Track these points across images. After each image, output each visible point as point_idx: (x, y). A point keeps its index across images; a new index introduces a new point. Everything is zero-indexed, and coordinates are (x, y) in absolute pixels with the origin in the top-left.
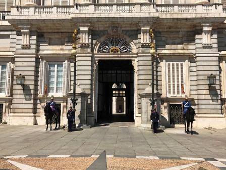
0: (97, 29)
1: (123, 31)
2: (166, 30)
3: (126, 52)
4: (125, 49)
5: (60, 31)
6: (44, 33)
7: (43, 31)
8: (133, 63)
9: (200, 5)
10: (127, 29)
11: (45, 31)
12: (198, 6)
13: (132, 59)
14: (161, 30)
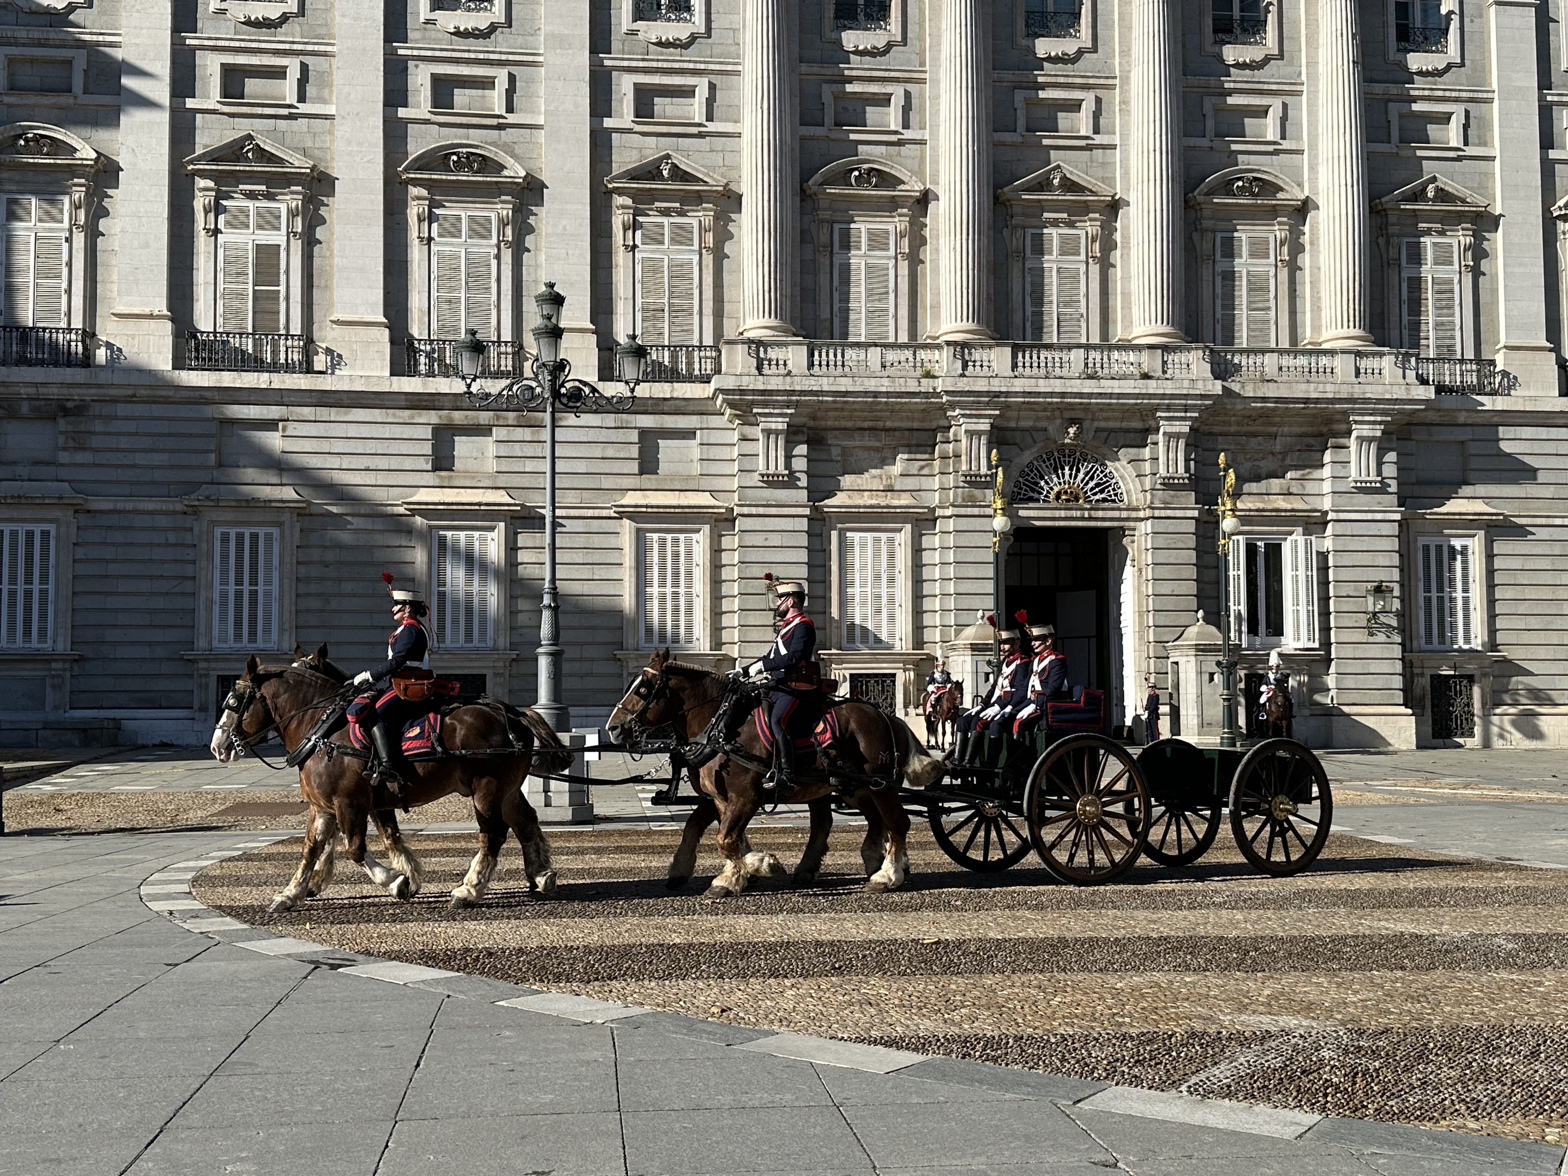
0: (1013, 424)
1: (1098, 430)
2: (1233, 429)
4: (1102, 491)
5: (880, 424)
6: (826, 429)
7: (823, 423)
8: (1125, 541)
10: (1111, 424)
11: (830, 423)
13: (1127, 524)
14: (1216, 429)
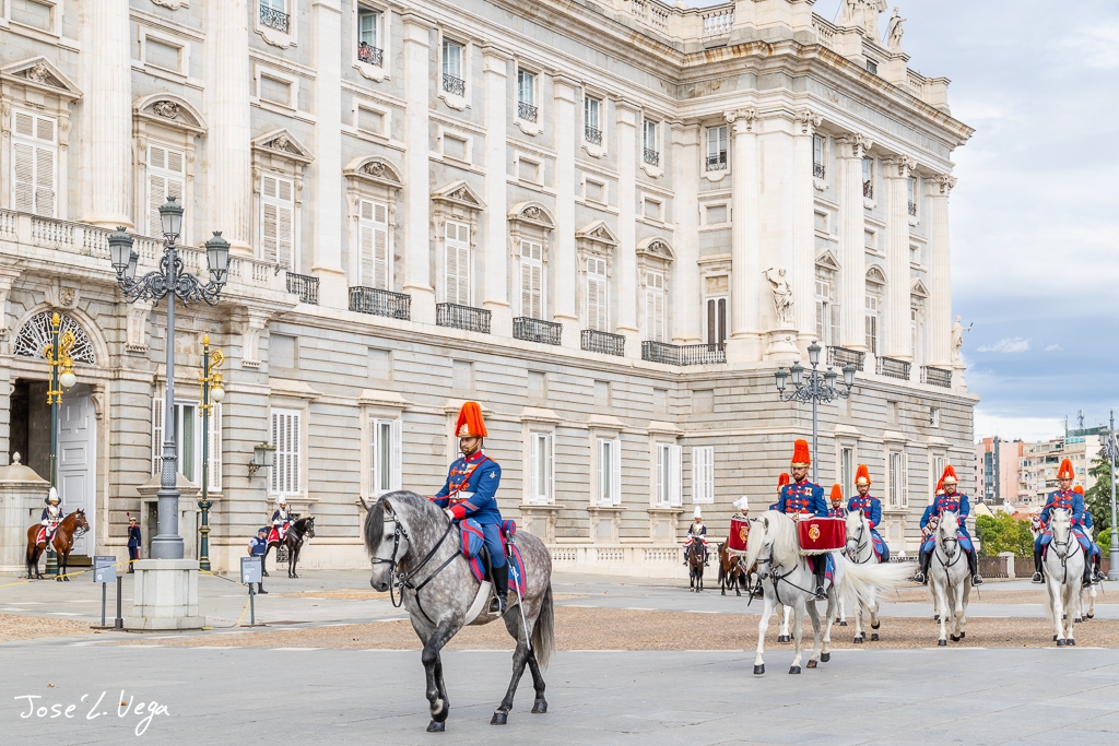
3: (80, 360)
4: (79, 352)
8: (98, 396)
9: (249, 261)
12: (245, 263)
